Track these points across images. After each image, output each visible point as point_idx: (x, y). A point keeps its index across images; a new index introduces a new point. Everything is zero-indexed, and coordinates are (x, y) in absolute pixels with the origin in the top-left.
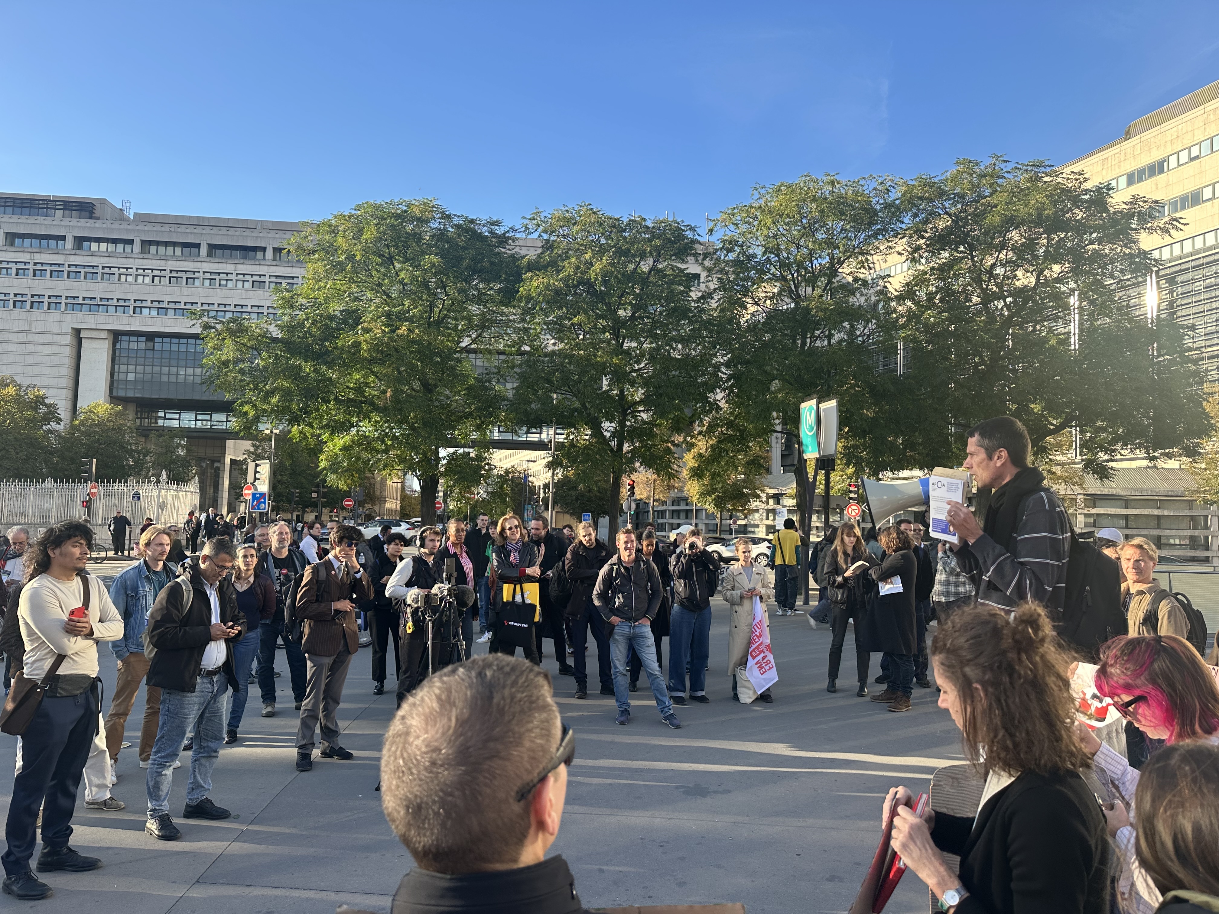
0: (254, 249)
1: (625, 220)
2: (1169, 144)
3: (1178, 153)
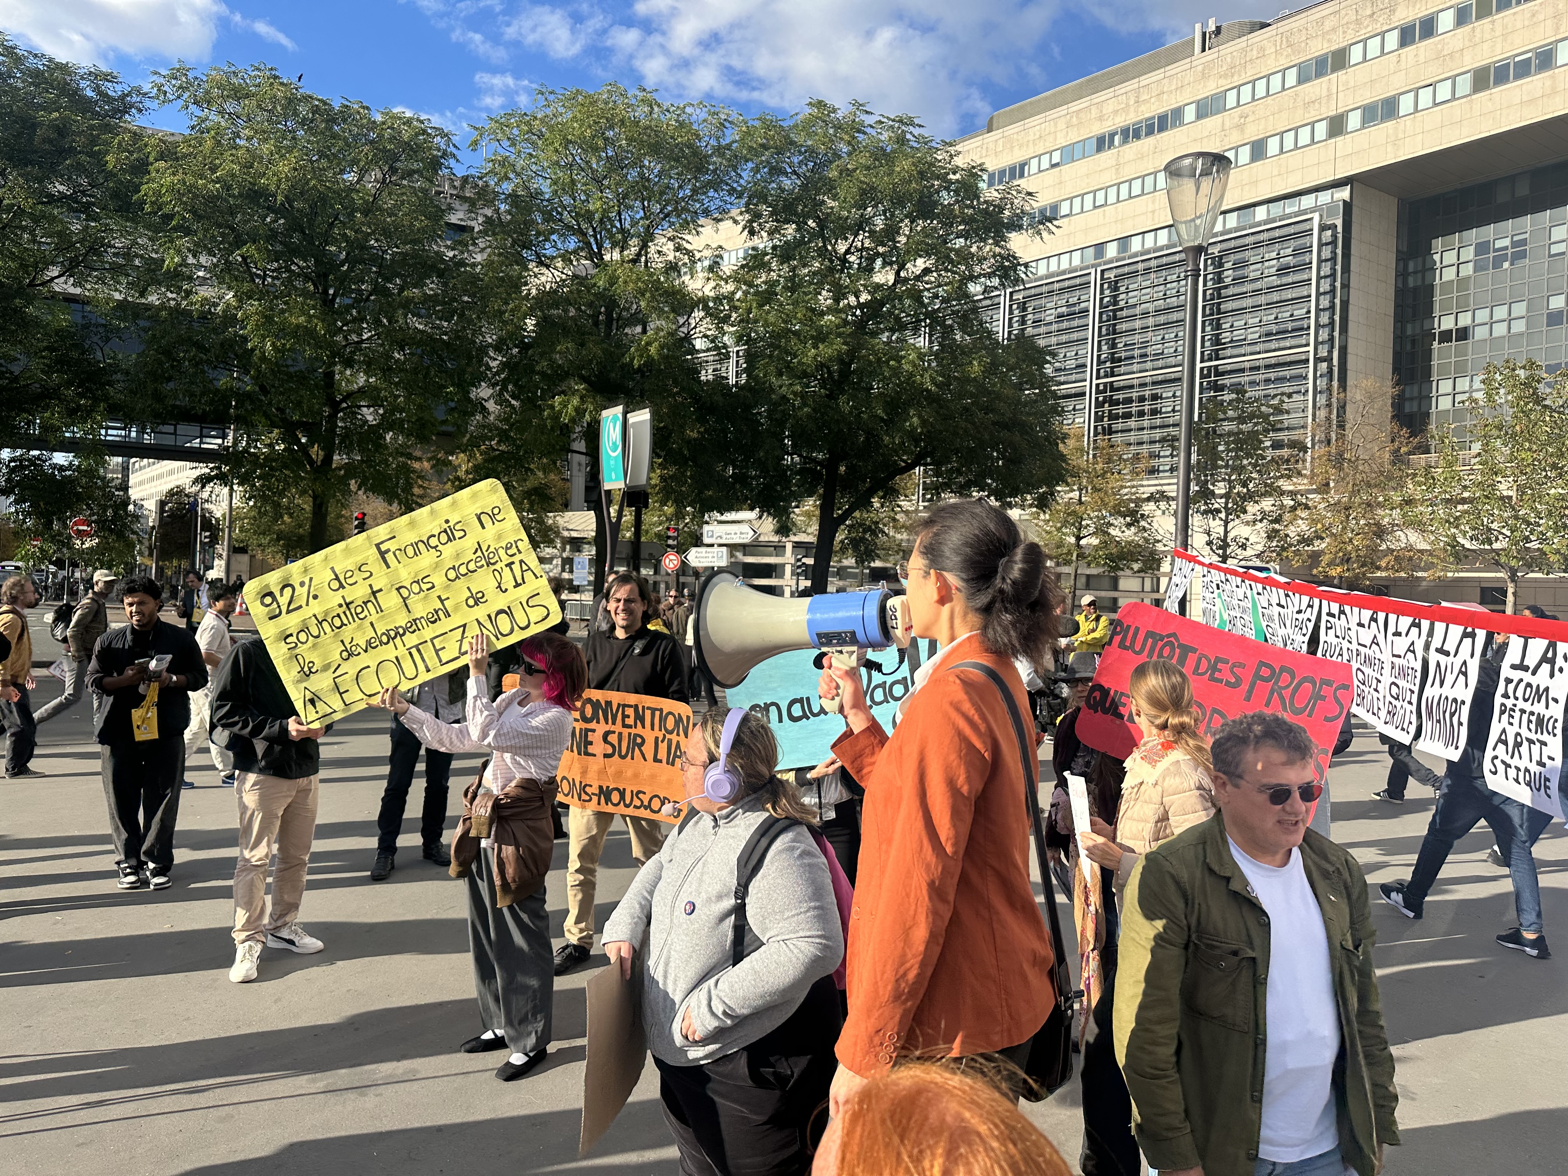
2: (1031, 144)
3: (1039, 156)
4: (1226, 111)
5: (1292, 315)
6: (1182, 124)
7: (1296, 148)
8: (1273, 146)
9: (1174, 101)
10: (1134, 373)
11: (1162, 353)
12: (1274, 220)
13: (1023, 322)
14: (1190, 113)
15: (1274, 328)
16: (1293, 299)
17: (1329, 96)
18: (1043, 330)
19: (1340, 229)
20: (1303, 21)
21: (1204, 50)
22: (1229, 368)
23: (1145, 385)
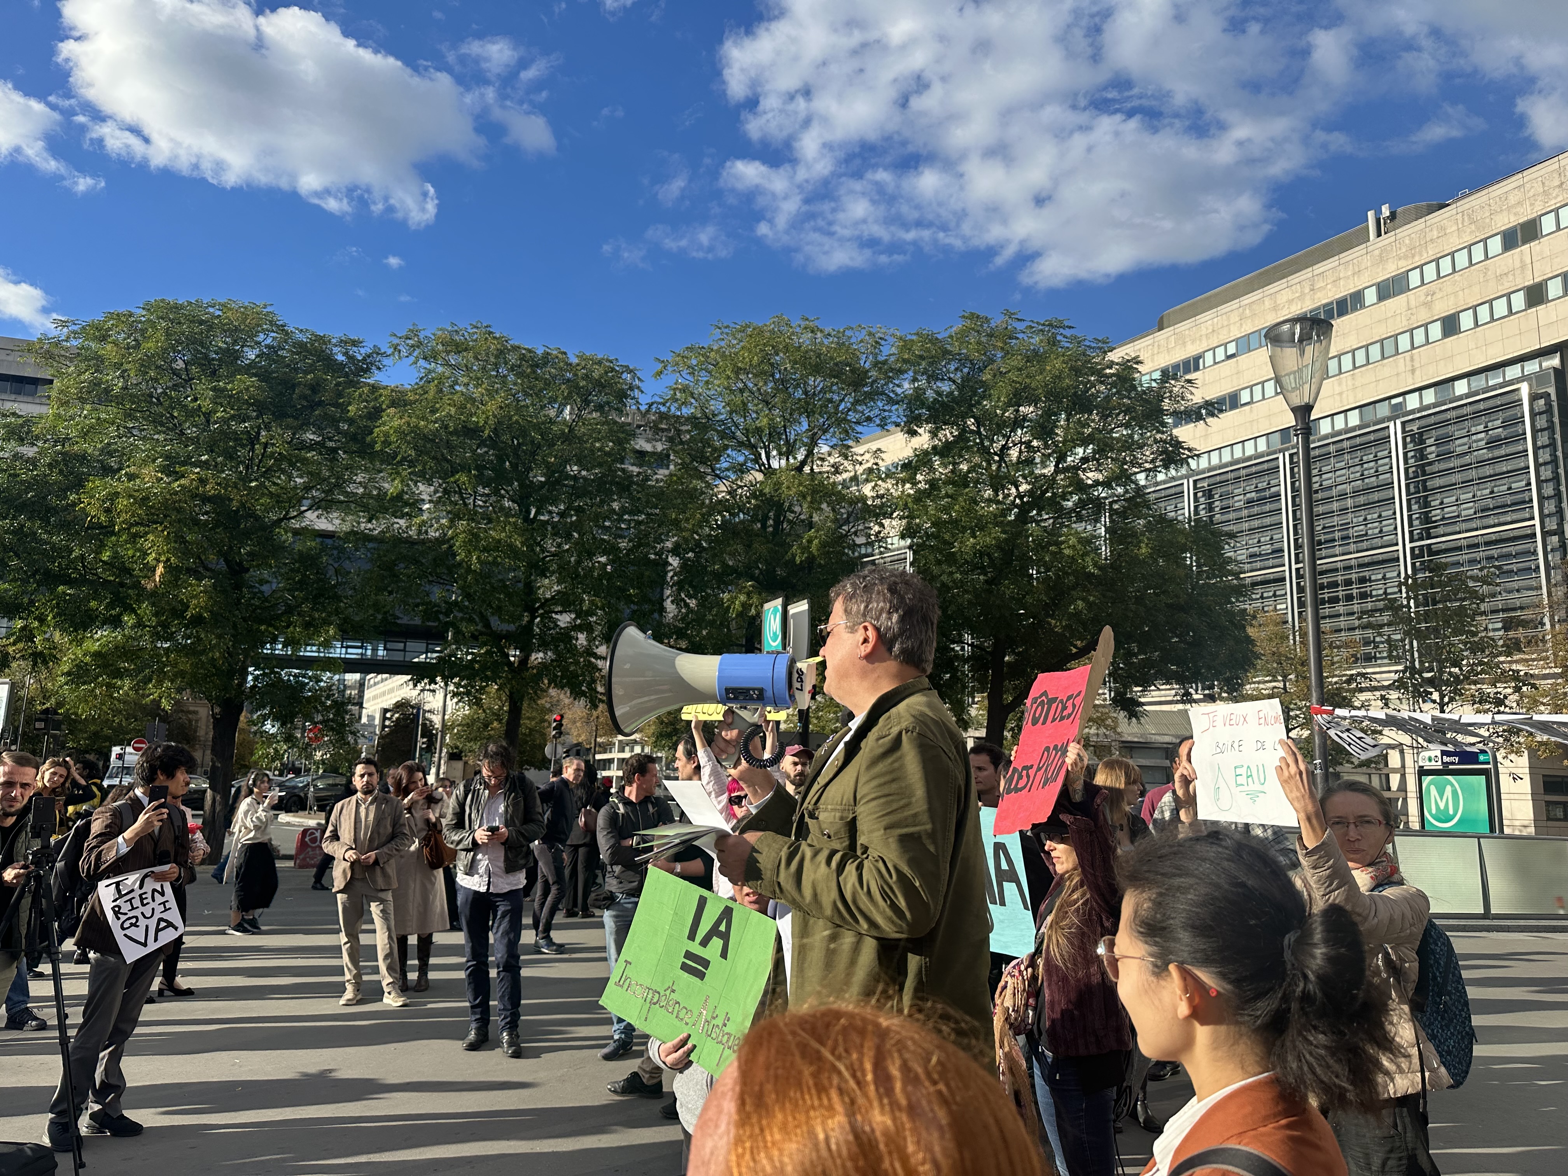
0: (35, 382)
1: (540, 351)
2: (1204, 338)
3: (1214, 349)
4: (1409, 290)
5: (1510, 489)
6: (1363, 306)
7: (1493, 320)
8: (1466, 321)
9: (1352, 286)
10: (1336, 556)
11: (1366, 535)
12: (1476, 393)
13: (1210, 508)
14: (1371, 296)
15: (1491, 503)
16: (1508, 472)
17: (1523, 267)
18: (1232, 516)
19: (1553, 397)
20: (1485, 198)
21: (1379, 235)
22: (1443, 546)
23: (1350, 568)
